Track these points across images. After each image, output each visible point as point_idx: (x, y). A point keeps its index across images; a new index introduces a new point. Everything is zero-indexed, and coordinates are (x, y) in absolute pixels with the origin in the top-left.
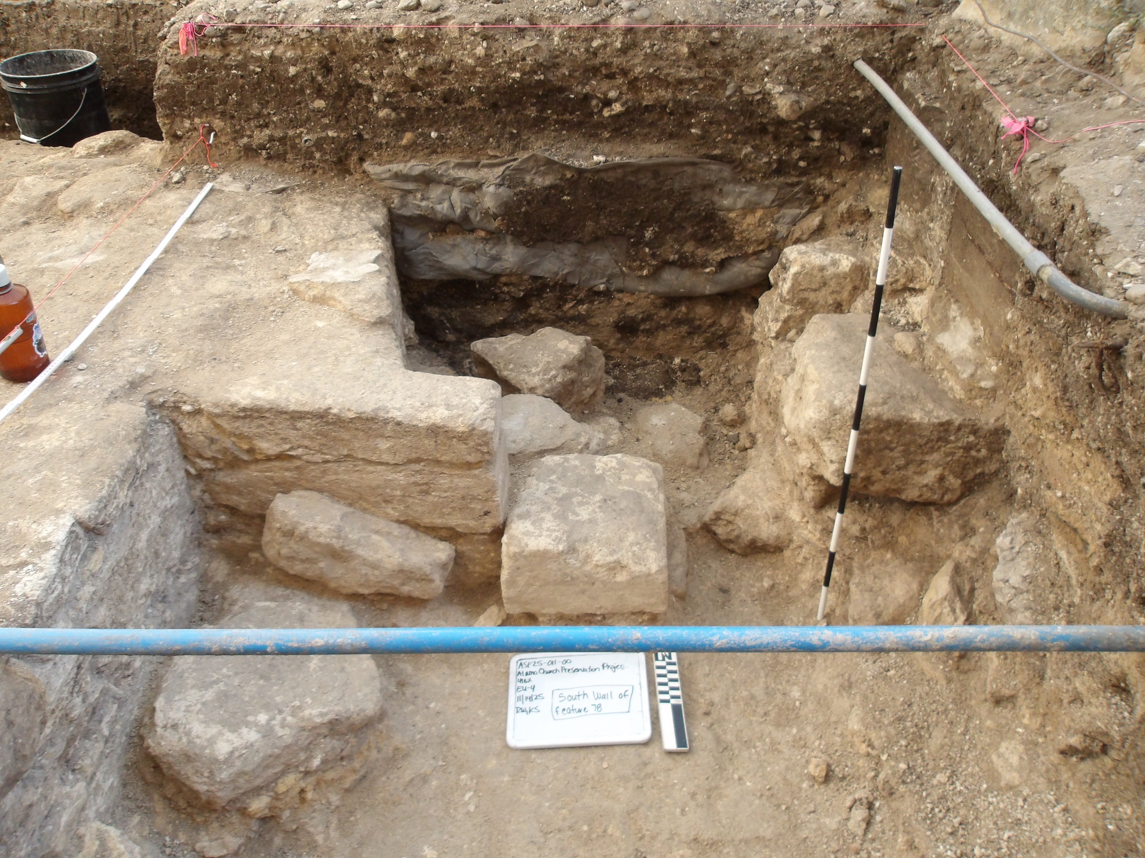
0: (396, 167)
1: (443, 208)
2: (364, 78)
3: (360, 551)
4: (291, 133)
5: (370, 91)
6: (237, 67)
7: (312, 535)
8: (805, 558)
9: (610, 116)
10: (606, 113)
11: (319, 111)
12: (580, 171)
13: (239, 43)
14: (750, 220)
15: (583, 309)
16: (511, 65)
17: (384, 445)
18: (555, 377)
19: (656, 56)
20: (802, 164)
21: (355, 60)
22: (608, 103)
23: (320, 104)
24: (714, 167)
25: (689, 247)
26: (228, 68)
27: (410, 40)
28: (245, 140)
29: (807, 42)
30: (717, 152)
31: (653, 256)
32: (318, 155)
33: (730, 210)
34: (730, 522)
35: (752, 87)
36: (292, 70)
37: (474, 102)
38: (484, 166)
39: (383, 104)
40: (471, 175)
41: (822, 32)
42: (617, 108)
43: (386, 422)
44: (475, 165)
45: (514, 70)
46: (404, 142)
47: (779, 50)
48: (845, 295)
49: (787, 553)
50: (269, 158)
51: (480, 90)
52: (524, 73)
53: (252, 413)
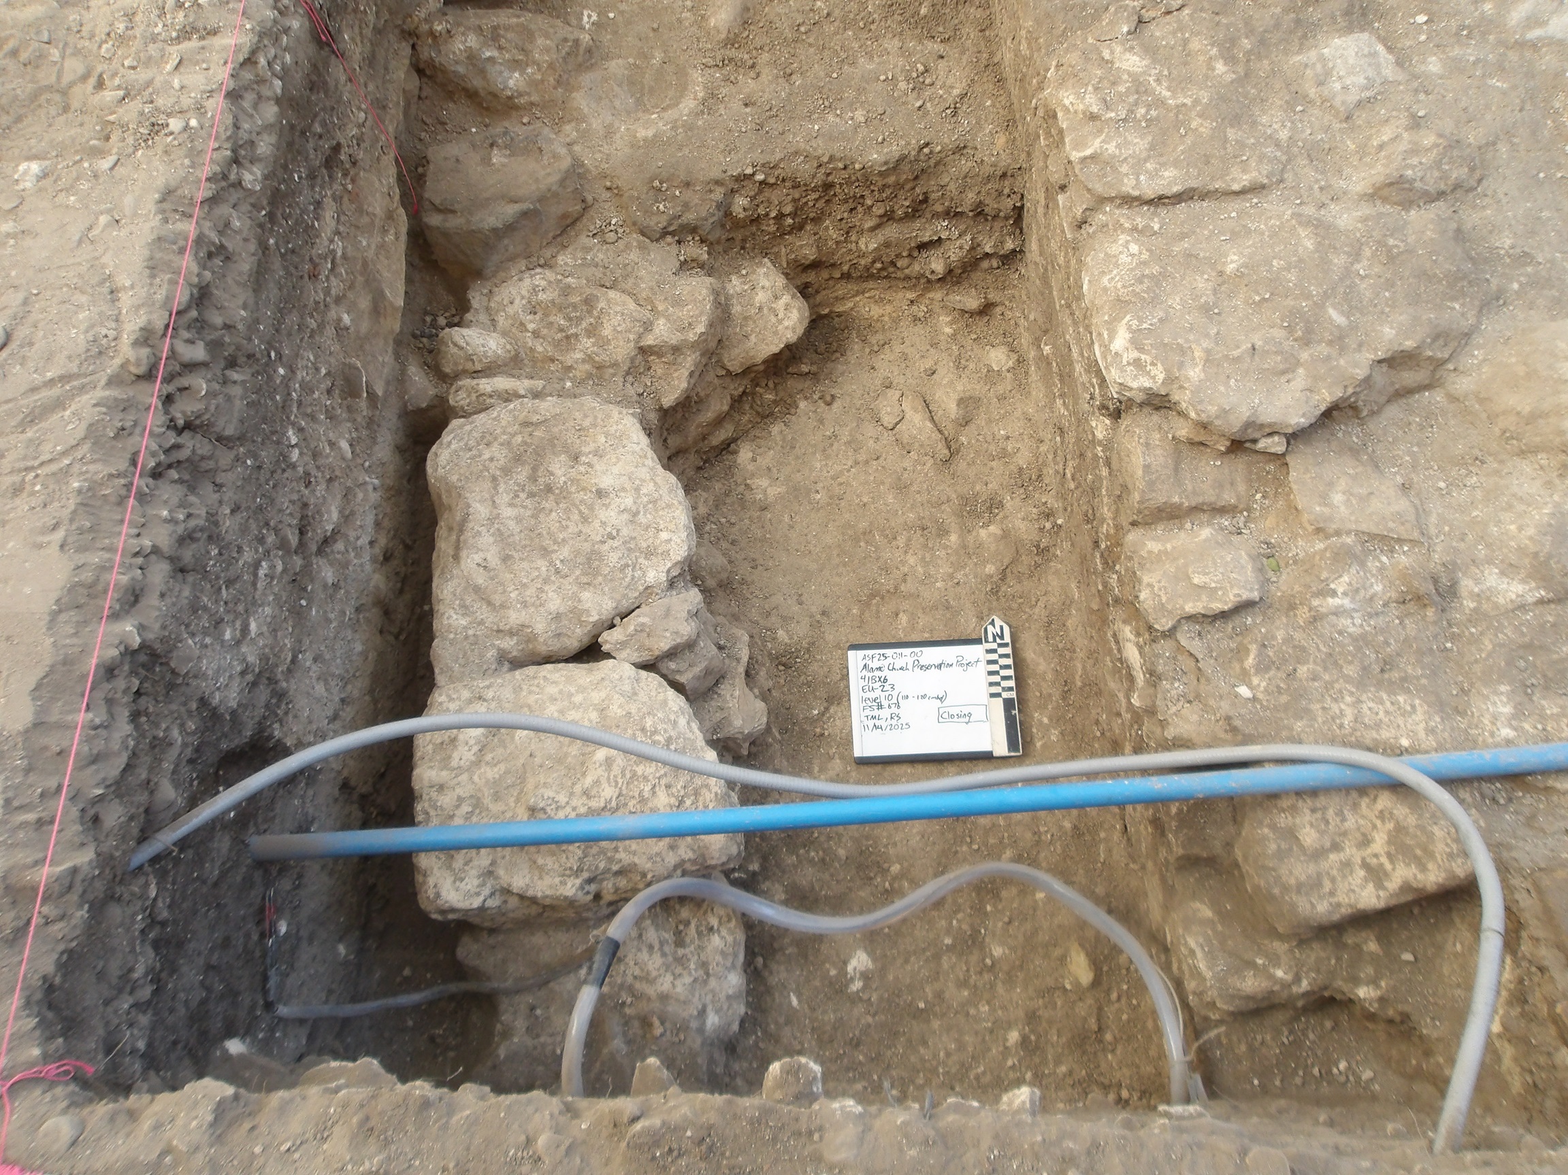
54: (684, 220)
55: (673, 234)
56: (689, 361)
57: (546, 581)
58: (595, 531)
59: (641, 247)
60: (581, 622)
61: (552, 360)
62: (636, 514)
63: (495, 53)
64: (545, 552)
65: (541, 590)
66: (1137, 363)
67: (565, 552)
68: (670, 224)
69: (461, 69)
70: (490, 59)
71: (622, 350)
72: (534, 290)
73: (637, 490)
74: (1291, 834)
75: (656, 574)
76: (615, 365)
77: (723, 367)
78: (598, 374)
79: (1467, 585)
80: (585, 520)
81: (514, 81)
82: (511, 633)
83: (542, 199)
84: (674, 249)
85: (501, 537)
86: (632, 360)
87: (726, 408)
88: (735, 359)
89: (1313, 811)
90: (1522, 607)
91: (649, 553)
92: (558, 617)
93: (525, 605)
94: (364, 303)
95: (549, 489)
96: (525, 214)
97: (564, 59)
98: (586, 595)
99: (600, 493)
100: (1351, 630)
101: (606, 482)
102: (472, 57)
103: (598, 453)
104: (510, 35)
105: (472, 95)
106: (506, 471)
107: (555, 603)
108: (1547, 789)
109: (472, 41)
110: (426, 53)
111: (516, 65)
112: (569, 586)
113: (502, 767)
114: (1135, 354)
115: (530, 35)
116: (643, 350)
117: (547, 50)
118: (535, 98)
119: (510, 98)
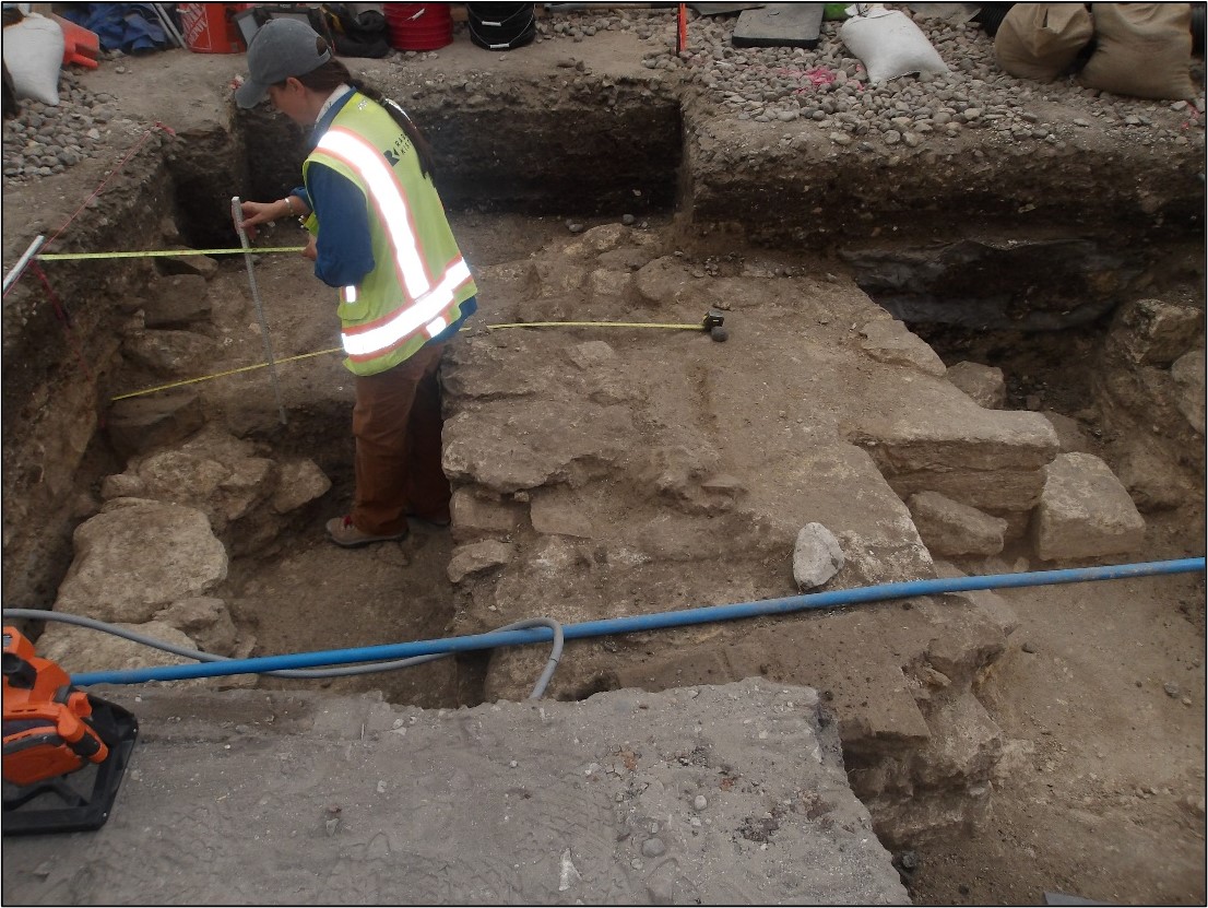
0: (866, 252)
1: (892, 279)
2: (858, 192)
3: (969, 528)
4: (790, 230)
5: (859, 201)
6: (764, 187)
7: (945, 520)
8: (1195, 513)
9: (1024, 213)
10: (1021, 211)
11: (817, 214)
12: (996, 251)
13: (772, 170)
14: (1102, 279)
15: (968, 344)
16: (968, 183)
17: (989, 458)
18: (991, 399)
19: (1068, 173)
20: (1146, 240)
21: (854, 181)
22: (1023, 204)
23: (818, 210)
24: (1087, 244)
25: (1055, 298)
26: (758, 188)
27: (900, 167)
28: (754, 236)
29: (1170, 163)
30: (1091, 234)
31: (1029, 305)
32: (807, 245)
33: (1088, 272)
34: (1140, 492)
35: (1127, 192)
36: (807, 188)
37: (933, 207)
38: (928, 249)
39: (868, 209)
40: (918, 256)
41: (1180, 156)
42: (1031, 207)
43: (997, 444)
44: (922, 249)
45: (970, 186)
46: (873, 234)
47: (1149, 168)
48: (1190, 334)
49: (1180, 510)
50: (771, 248)
51: (939, 199)
52: (976, 188)
53: (917, 444)
54: (259, 429)
55: (251, 436)
56: (250, 496)
57: (127, 582)
58: (164, 561)
59: (231, 441)
60: (143, 605)
61: (167, 491)
62: (192, 555)
63: (167, 348)
64: (131, 570)
65: (122, 586)
66: (456, 460)
67: (143, 570)
68: (250, 430)
69: (147, 355)
70: (165, 351)
71: (209, 487)
72: (166, 459)
73: (196, 544)
74: (508, 675)
75: (196, 585)
76: (203, 494)
77: (275, 510)
78: (193, 499)
79: (610, 556)
80: (159, 556)
81: (176, 361)
82: (98, 608)
83: (177, 412)
84: (252, 444)
85: (106, 562)
86: (214, 492)
87: (274, 533)
88: (281, 504)
89: (518, 660)
90: (637, 566)
91: (196, 575)
92: (129, 600)
93: (111, 593)
94: (56, 444)
95: (143, 541)
96: (166, 419)
97: (206, 353)
98: (149, 591)
99: (172, 544)
100: (550, 577)
101: (177, 538)
102: (154, 349)
103: (177, 527)
104: (178, 340)
105: (152, 369)
106: (119, 533)
107: (129, 592)
108: (637, 643)
109: (156, 342)
110: (130, 346)
111: (178, 354)
112: (140, 586)
113: (71, 667)
114: (455, 456)
115: (188, 341)
116: (223, 489)
117: (196, 347)
118: (187, 371)
119: (172, 370)
